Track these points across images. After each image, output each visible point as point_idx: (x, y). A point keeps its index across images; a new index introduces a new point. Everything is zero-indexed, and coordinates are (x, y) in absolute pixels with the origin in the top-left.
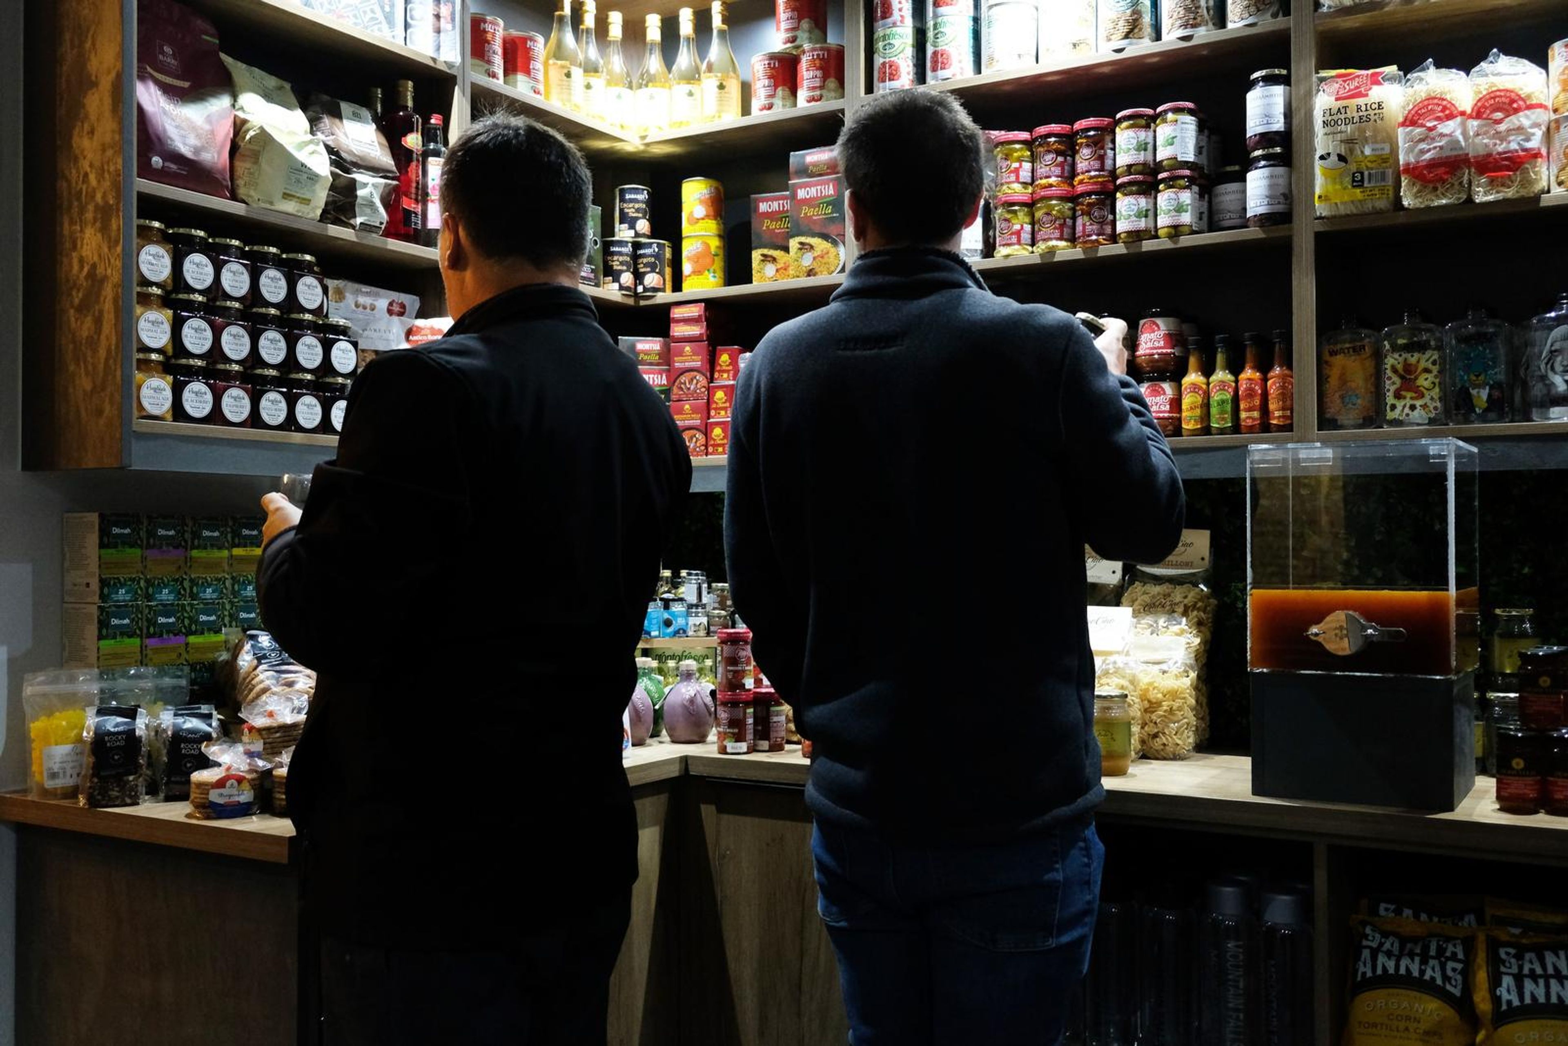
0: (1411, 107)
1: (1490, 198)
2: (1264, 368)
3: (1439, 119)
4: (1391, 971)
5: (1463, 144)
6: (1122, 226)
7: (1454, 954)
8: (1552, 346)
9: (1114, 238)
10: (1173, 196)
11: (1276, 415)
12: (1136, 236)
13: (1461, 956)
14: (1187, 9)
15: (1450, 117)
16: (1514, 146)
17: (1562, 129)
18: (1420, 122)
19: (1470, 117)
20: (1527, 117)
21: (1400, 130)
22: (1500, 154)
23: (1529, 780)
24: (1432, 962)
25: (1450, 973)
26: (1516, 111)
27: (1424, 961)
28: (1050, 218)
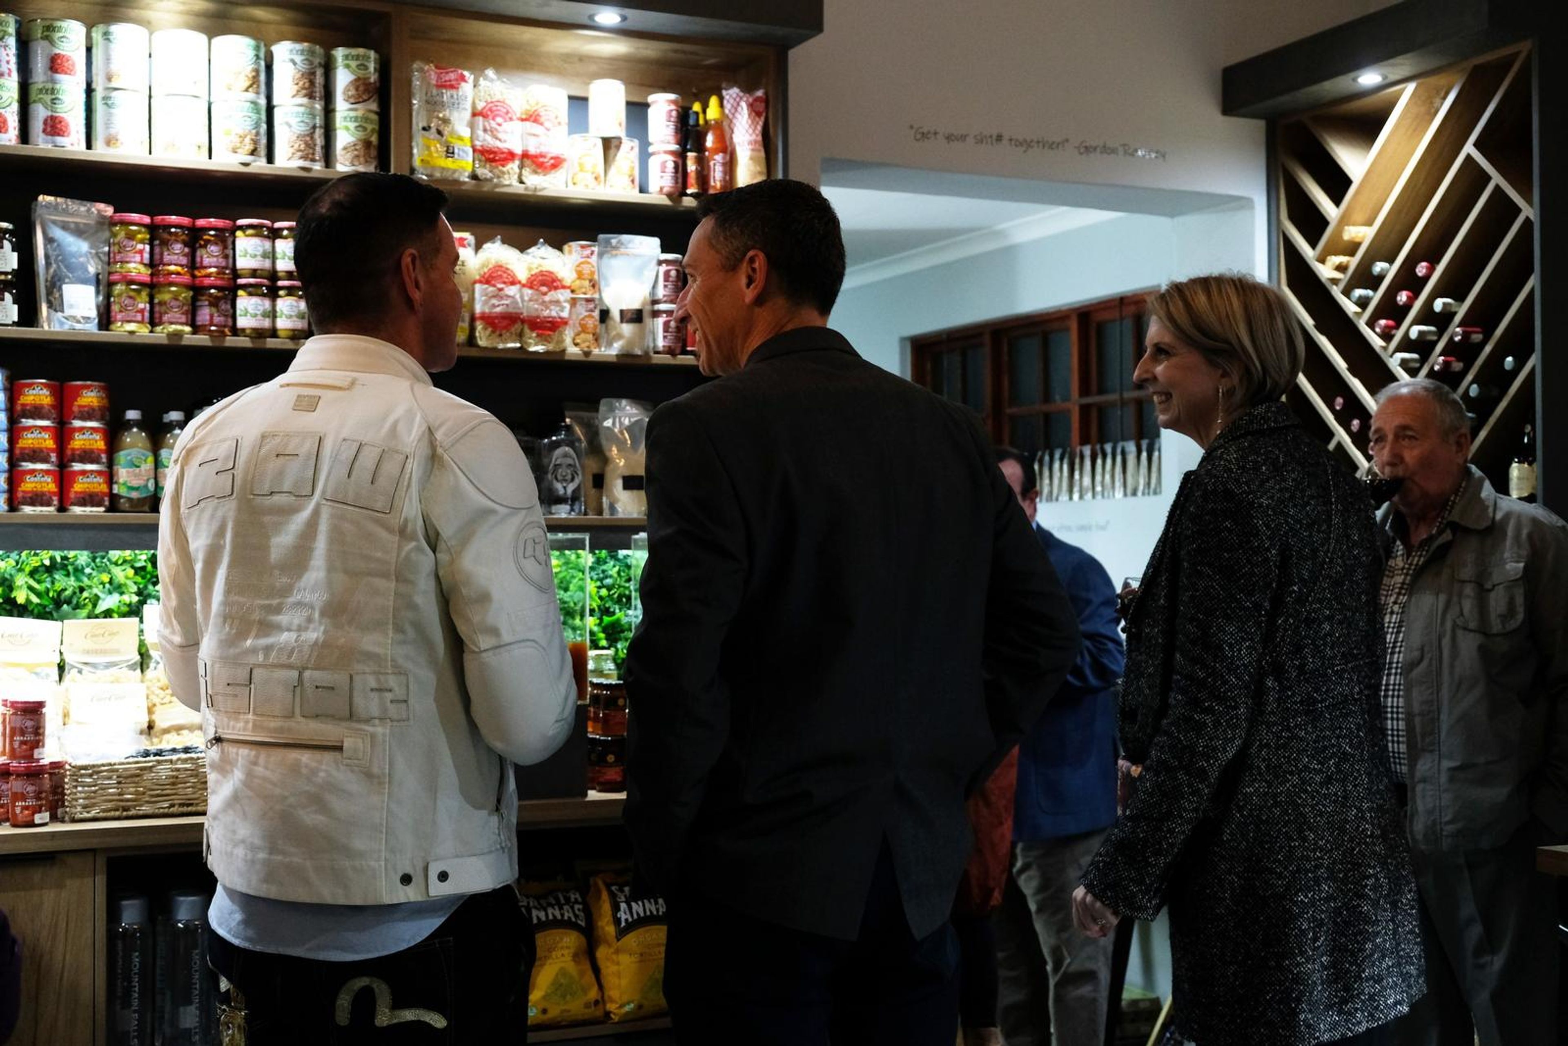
0: (486, 270)
1: (540, 348)
3: (504, 283)
4: (544, 919)
5: (521, 305)
6: (242, 322)
7: (576, 899)
8: (556, 460)
9: (236, 331)
10: (295, 304)
12: (259, 334)
13: (580, 899)
14: (307, 145)
15: (513, 283)
16: (554, 314)
17: (578, 306)
18: (493, 282)
19: (524, 286)
20: (562, 294)
21: (478, 287)
22: (545, 317)
23: (618, 769)
24: (566, 907)
25: (577, 912)
26: (556, 288)
27: (561, 908)
28: (177, 303)
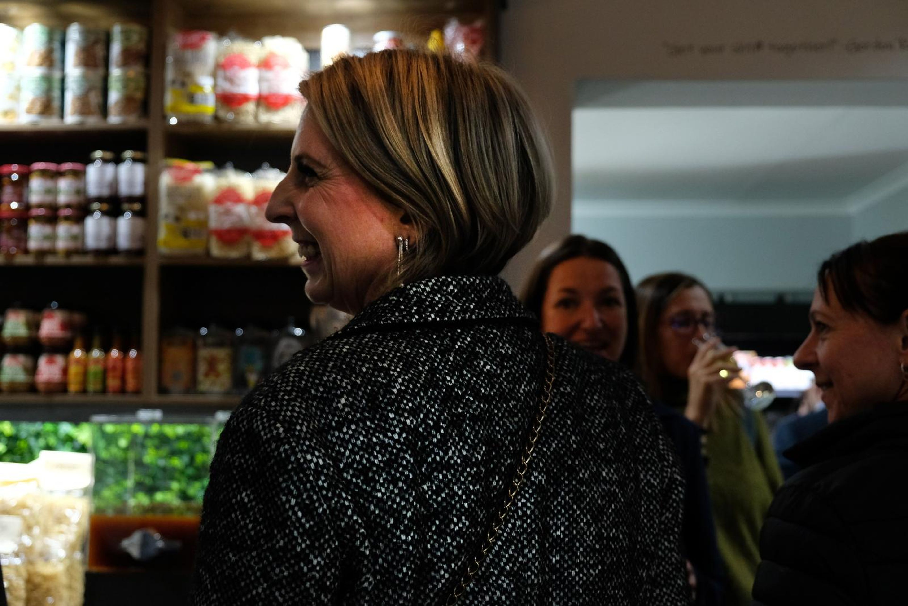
2: (125, 351)
3: (233, 202)
5: (247, 221)
6: (33, 244)
9: (26, 252)
11: (131, 383)
15: (240, 202)
18: (223, 202)
19: (251, 204)
21: (212, 206)
